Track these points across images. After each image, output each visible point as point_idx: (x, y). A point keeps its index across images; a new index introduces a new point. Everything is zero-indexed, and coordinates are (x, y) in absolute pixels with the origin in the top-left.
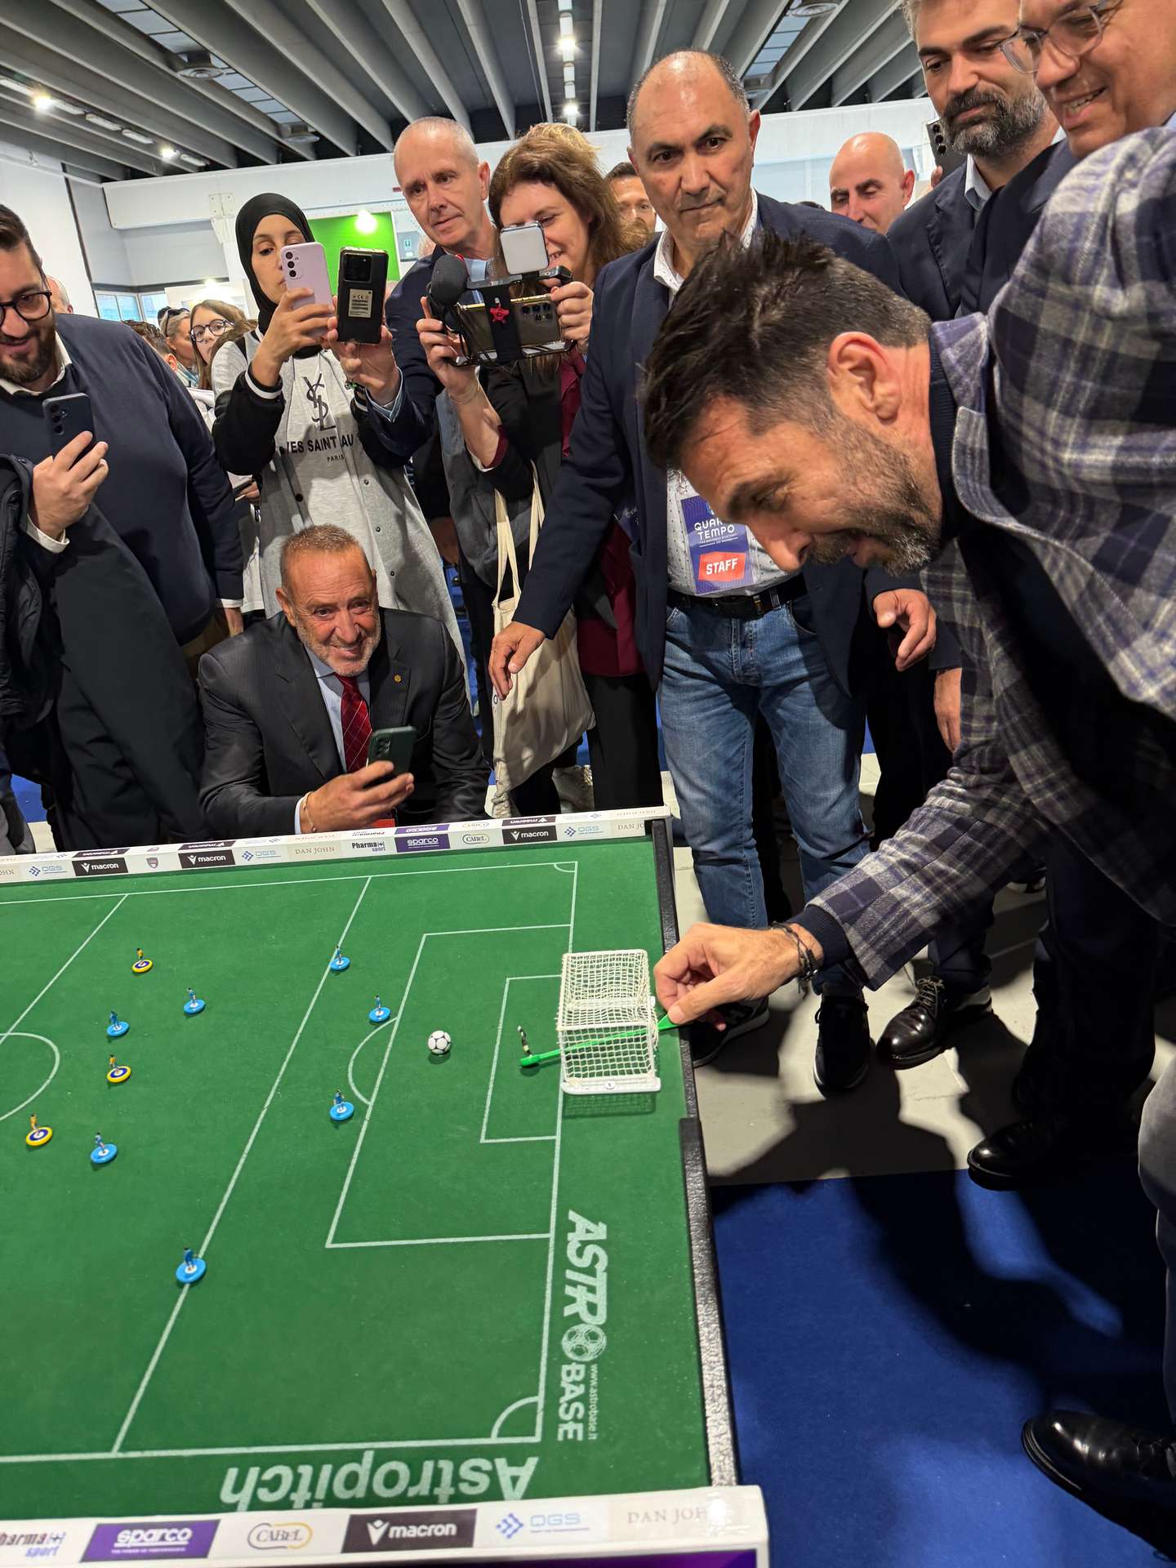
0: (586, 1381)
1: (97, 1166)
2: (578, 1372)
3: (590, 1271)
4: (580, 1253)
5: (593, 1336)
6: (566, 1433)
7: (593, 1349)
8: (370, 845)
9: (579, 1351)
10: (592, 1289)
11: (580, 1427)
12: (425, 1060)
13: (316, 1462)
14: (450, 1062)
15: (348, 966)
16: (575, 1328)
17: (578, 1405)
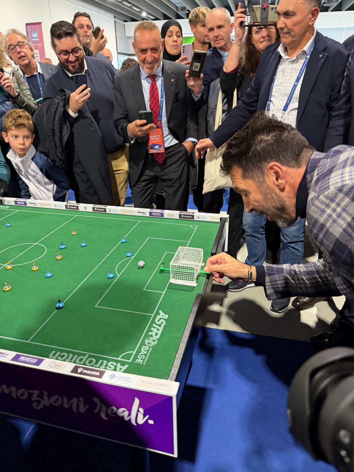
0: (148, 351)
1: (46, 278)
2: (147, 348)
3: (160, 326)
4: (159, 321)
5: (154, 341)
6: (138, 361)
7: (153, 344)
8: (142, 213)
9: (149, 343)
10: (158, 330)
11: (142, 361)
12: (137, 268)
13: (74, 354)
14: (143, 270)
15: (126, 242)
16: (150, 338)
17: (144, 356)
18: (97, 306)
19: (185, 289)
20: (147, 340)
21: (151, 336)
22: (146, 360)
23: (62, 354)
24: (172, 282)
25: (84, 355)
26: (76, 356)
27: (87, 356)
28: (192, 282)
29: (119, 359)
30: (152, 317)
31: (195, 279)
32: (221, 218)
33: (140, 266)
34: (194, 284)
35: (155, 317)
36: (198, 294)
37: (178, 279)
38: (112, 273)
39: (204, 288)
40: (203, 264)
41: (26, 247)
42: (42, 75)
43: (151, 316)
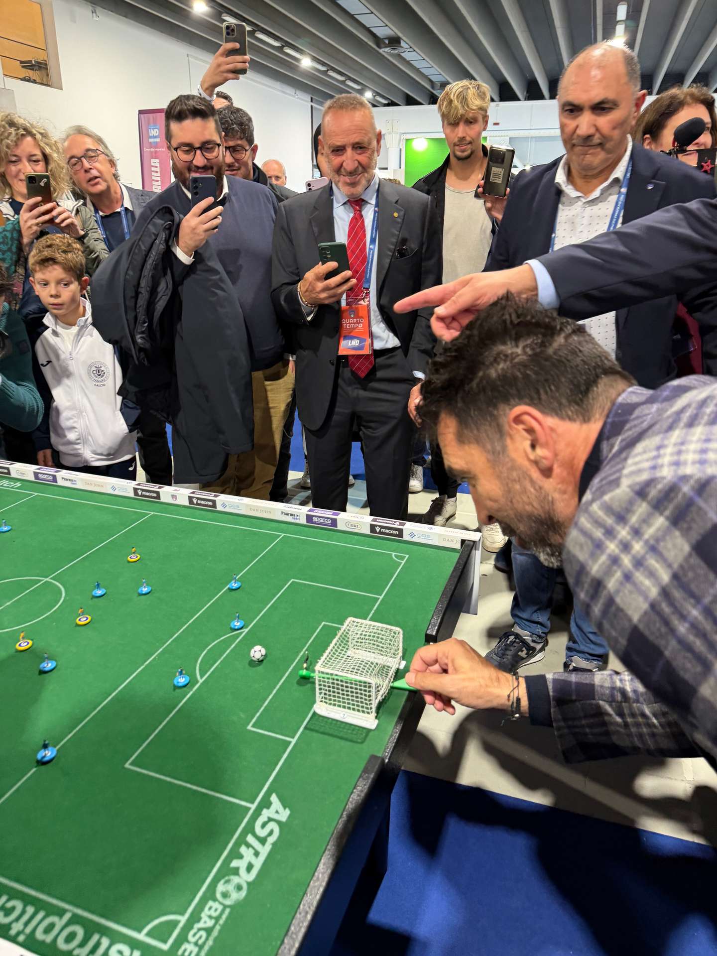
0: (217, 919)
2: (216, 910)
3: (263, 841)
4: (263, 826)
5: (239, 888)
6: (185, 950)
7: (236, 896)
8: (291, 515)
9: (225, 895)
10: (257, 854)
11: (196, 950)
12: (246, 662)
13: (39, 905)
14: (260, 668)
15: (239, 588)
16: (232, 877)
17: (203, 934)
18: (131, 764)
19: (345, 736)
20: (222, 882)
21: (236, 871)
22: (206, 948)
23: (9, 905)
24: (319, 712)
25: (61, 913)
26: (41, 915)
27: (68, 916)
28: (366, 715)
29: (141, 936)
30: (251, 812)
31: (374, 710)
32: (463, 541)
33: (253, 658)
34: (369, 721)
35: (258, 813)
36: (373, 757)
37: (335, 705)
38: (185, 674)
39: (392, 736)
40: (403, 663)
41: (23, 586)
42: (132, 212)
43: (249, 809)
